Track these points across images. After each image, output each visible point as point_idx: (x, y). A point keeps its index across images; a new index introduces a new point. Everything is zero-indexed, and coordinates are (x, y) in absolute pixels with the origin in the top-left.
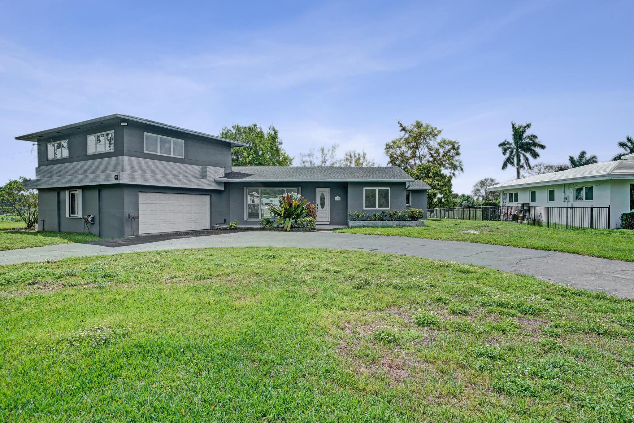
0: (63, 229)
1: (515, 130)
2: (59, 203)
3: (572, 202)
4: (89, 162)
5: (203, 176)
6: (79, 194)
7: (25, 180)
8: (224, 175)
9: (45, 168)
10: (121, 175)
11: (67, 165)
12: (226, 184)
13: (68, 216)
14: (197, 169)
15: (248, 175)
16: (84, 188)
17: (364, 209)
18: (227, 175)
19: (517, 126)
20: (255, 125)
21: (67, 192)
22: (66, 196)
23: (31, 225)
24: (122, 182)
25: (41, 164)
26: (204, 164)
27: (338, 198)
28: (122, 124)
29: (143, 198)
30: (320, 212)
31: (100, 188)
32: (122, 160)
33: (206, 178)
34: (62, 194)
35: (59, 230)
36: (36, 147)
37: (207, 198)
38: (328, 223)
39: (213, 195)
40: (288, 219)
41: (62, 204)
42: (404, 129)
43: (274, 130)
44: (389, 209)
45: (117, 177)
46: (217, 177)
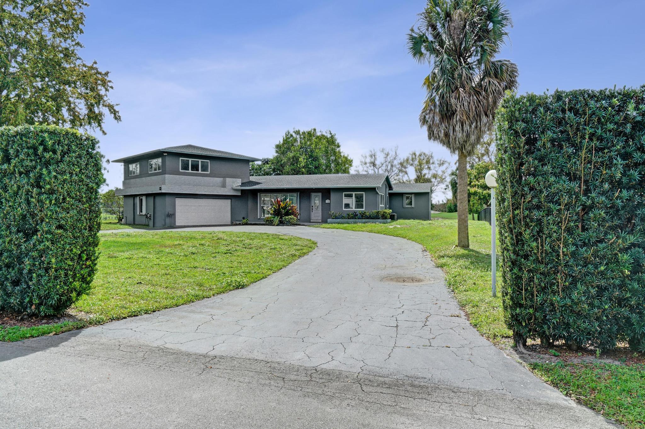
0: (136, 223)
2: (134, 205)
4: (149, 178)
5: (224, 185)
6: (144, 198)
7: (117, 189)
8: (240, 184)
9: (127, 181)
10: (163, 187)
11: (138, 180)
12: (242, 191)
13: (138, 213)
14: (219, 180)
15: (258, 183)
16: (147, 195)
17: (344, 209)
18: (243, 184)
20: (315, 130)
21: (138, 198)
22: (137, 200)
23: (120, 220)
24: (163, 191)
25: (126, 178)
26: (225, 177)
27: (327, 201)
28: (165, 154)
29: (179, 202)
30: (316, 212)
31: (155, 195)
32: (165, 177)
33: (225, 187)
34: (136, 199)
35: (134, 224)
36: (123, 167)
37: (229, 201)
38: (320, 221)
39: (233, 200)
40: (276, 217)
41: (136, 205)
43: (331, 134)
44: (364, 209)
45: (160, 189)
46: (234, 186)
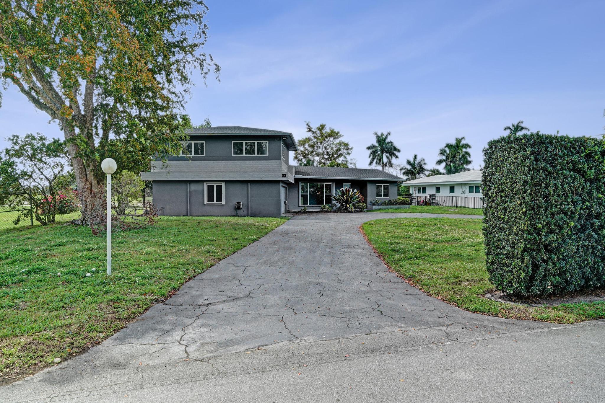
1: (378, 137)
2: (190, 193)
3: (467, 194)
10: (288, 174)
13: (205, 203)
17: (376, 198)
19: (379, 134)
21: (205, 184)
24: (288, 179)
28: (284, 138)
31: (250, 182)
32: (280, 163)
34: (193, 185)
35: (190, 215)
41: (193, 193)
42: (310, 130)
44: (389, 198)
45: (284, 175)
